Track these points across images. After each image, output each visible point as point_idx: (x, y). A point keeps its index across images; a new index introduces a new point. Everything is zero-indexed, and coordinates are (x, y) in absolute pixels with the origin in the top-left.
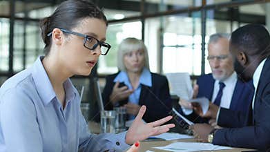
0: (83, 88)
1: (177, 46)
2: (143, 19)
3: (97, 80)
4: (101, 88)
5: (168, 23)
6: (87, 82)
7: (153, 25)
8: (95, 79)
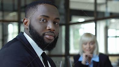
0: (61, 62)
1: (116, 37)
2: (95, 21)
3: (69, 57)
4: (72, 62)
5: (111, 23)
6: (64, 58)
7: (102, 25)
8: (68, 57)
